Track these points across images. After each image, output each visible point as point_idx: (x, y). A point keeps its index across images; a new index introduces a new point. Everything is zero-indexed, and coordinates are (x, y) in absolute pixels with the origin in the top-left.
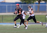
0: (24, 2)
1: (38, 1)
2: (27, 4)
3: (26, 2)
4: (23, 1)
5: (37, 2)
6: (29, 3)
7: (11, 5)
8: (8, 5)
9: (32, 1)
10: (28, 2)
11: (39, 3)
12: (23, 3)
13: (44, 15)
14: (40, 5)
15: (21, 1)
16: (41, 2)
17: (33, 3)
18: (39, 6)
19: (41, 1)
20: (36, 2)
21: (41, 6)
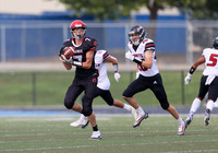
0: (84, 10)
1: (149, 7)
2: (98, 20)
3: (95, 11)
4: (79, 9)
5: (144, 11)
6: (105, 16)
7: (24, 25)
8: (10, 26)
9: (121, 8)
10: (101, 10)
11: (153, 16)
12: (79, 15)
13: (176, 72)
14: (159, 25)
15: (69, 6)
16: (160, 13)
17: (127, 18)
18: (154, 29)
19: (162, 8)
20: (137, 10)
21: (162, 29)
